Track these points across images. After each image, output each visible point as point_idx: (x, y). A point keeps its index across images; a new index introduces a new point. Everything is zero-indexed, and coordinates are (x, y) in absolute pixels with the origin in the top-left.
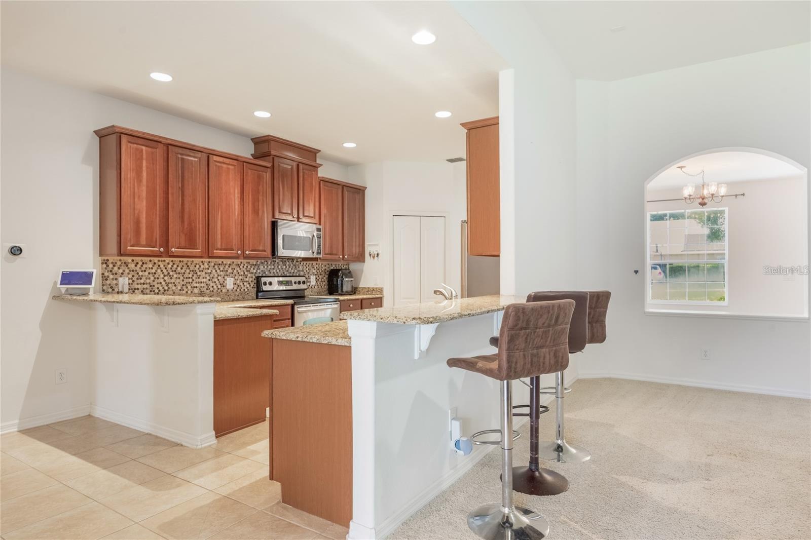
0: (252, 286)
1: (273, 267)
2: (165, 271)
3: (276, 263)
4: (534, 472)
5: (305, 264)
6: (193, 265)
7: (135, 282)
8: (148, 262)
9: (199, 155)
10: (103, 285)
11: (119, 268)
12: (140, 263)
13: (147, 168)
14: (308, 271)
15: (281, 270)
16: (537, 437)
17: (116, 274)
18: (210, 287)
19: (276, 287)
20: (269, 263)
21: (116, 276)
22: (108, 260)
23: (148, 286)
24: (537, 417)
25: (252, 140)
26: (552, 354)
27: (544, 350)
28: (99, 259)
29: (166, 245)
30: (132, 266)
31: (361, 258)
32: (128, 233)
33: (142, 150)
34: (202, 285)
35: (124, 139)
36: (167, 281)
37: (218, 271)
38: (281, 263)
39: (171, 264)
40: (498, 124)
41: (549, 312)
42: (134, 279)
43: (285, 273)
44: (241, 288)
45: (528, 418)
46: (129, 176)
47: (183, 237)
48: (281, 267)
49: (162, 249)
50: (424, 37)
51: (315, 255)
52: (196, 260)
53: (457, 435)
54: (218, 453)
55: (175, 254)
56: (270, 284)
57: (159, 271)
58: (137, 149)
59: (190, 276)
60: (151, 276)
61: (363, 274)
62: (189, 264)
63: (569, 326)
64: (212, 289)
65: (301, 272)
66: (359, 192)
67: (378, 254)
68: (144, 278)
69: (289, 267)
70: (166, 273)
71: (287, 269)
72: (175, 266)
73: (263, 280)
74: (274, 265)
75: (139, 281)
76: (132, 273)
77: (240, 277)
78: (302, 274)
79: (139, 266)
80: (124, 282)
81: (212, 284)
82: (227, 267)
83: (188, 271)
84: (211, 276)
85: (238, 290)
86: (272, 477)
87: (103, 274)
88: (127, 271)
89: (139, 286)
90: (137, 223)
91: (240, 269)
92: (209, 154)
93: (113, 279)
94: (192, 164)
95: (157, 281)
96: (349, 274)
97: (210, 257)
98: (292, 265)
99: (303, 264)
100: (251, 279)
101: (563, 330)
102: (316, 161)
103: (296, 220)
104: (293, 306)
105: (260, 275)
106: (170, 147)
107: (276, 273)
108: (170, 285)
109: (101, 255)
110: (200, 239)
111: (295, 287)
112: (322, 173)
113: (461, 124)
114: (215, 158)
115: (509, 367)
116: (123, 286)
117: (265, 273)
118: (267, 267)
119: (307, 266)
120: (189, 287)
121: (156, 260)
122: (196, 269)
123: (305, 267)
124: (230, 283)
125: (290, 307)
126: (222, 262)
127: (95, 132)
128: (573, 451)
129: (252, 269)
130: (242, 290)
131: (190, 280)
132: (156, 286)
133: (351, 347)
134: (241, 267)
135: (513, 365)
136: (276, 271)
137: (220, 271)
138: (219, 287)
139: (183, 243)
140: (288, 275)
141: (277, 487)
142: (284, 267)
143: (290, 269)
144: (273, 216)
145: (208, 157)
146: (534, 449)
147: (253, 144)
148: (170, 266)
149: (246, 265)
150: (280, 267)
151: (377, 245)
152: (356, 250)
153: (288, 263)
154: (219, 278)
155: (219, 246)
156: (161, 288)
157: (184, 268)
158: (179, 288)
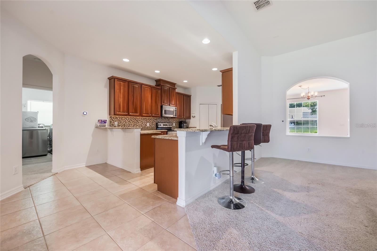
0: (155, 126)
2: (128, 120)
4: (243, 186)
5: (171, 119)
6: (137, 119)
7: (120, 124)
8: (124, 118)
9: (138, 85)
10: (110, 124)
11: (115, 119)
12: (121, 118)
13: (123, 88)
14: (173, 122)
16: (244, 174)
17: (114, 121)
18: (142, 126)
19: (162, 126)
21: (114, 122)
22: (111, 117)
23: (123, 125)
24: (244, 167)
25: (155, 80)
26: (247, 144)
27: (244, 142)
28: (109, 116)
29: (128, 112)
30: (119, 119)
31: (189, 118)
32: (117, 109)
33: (121, 83)
34: (140, 125)
35: (116, 80)
36: (129, 123)
37: (145, 121)
38: (164, 119)
39: (130, 118)
40: (232, 70)
41: (246, 128)
42: (119, 122)
43: (165, 122)
45: (241, 167)
46: (117, 91)
47: (133, 110)
49: (127, 113)
50: (206, 41)
51: (175, 117)
52: (138, 117)
53: (216, 172)
54: (141, 175)
55: (131, 115)
56: (161, 125)
57: (127, 120)
58: (120, 83)
59: (136, 122)
60: (124, 122)
61: (190, 123)
62: (136, 118)
63: (254, 134)
64: (143, 126)
66: (188, 97)
67: (195, 117)
68: (122, 122)
70: (129, 121)
72: (131, 119)
73: (158, 124)
74: (162, 119)
75: (121, 123)
76: (119, 121)
77: (151, 123)
78: (171, 122)
79: (121, 119)
80: (116, 123)
81: (143, 125)
82: (147, 119)
83: (135, 120)
84: (142, 122)
85: (151, 127)
86: (154, 183)
87: (110, 121)
88: (117, 120)
89: (121, 125)
90: (120, 105)
92: (141, 84)
93: (113, 122)
94: (136, 88)
95: (126, 123)
96: (186, 123)
97: (142, 116)
100: (155, 124)
101: (252, 135)
102: (175, 87)
103: (169, 105)
104: (167, 132)
105: (158, 122)
106: (130, 82)
108: (130, 125)
109: (109, 115)
110: (139, 111)
111: (168, 126)
112: (177, 91)
113: (220, 71)
114: (143, 86)
115: (231, 147)
116: (116, 125)
118: (160, 120)
120: (136, 126)
121: (126, 117)
122: (138, 120)
124: (148, 125)
125: (166, 132)
127: (108, 78)
128: (257, 180)
129: (155, 120)
130: (152, 127)
131: (136, 123)
132: (126, 125)
133: (178, 140)
134: (152, 120)
135: (233, 147)
136: (163, 121)
138: (145, 126)
139: (133, 112)
141: (156, 186)
143: (167, 121)
144: (161, 104)
145: (141, 85)
146: (243, 178)
147: (155, 82)
148: (130, 119)
151: (194, 113)
152: (188, 115)
153: (166, 119)
154: (145, 123)
155: (144, 113)
156: (127, 126)
157: (134, 120)
158: (133, 126)
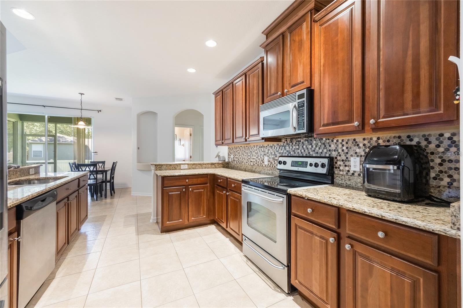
1: (297, 147)
3: (301, 143)
5: (340, 141)
9: (231, 86)
14: (346, 151)
15: (306, 150)
18: (257, 162)
19: (289, 166)
20: (294, 144)
21: (231, 154)
23: (237, 159)
33: (218, 98)
34: (254, 160)
36: (243, 157)
38: (307, 142)
42: (234, 155)
43: (311, 153)
44: (273, 165)
48: (306, 146)
56: (285, 163)
57: (240, 151)
59: (250, 155)
64: (258, 164)
65: (333, 153)
68: (237, 155)
69: (316, 146)
70: (243, 153)
71: (313, 149)
74: (298, 145)
77: (272, 156)
79: (236, 149)
80: (232, 157)
81: (258, 160)
82: (265, 148)
83: (249, 152)
84: (258, 155)
87: (228, 153)
88: (233, 152)
91: (273, 150)
92: (233, 82)
95: (240, 157)
98: (320, 144)
99: (337, 141)
107: (300, 153)
117: (290, 153)
118: (292, 147)
119: (344, 143)
120: (249, 161)
123: (340, 146)
124: (266, 160)
126: (263, 145)
129: (280, 149)
130: (274, 167)
131: (250, 157)
134: (273, 148)
136: (301, 151)
137: (262, 152)
138: (261, 162)
140: (314, 155)
142: (310, 146)
143: (317, 148)
145: (233, 84)
148: (243, 149)
149: (276, 146)
150: (304, 147)
153: (314, 142)
154: (261, 156)
